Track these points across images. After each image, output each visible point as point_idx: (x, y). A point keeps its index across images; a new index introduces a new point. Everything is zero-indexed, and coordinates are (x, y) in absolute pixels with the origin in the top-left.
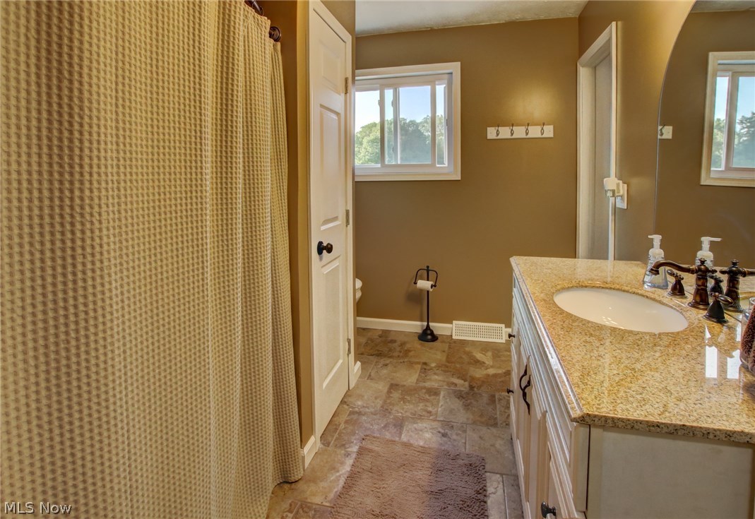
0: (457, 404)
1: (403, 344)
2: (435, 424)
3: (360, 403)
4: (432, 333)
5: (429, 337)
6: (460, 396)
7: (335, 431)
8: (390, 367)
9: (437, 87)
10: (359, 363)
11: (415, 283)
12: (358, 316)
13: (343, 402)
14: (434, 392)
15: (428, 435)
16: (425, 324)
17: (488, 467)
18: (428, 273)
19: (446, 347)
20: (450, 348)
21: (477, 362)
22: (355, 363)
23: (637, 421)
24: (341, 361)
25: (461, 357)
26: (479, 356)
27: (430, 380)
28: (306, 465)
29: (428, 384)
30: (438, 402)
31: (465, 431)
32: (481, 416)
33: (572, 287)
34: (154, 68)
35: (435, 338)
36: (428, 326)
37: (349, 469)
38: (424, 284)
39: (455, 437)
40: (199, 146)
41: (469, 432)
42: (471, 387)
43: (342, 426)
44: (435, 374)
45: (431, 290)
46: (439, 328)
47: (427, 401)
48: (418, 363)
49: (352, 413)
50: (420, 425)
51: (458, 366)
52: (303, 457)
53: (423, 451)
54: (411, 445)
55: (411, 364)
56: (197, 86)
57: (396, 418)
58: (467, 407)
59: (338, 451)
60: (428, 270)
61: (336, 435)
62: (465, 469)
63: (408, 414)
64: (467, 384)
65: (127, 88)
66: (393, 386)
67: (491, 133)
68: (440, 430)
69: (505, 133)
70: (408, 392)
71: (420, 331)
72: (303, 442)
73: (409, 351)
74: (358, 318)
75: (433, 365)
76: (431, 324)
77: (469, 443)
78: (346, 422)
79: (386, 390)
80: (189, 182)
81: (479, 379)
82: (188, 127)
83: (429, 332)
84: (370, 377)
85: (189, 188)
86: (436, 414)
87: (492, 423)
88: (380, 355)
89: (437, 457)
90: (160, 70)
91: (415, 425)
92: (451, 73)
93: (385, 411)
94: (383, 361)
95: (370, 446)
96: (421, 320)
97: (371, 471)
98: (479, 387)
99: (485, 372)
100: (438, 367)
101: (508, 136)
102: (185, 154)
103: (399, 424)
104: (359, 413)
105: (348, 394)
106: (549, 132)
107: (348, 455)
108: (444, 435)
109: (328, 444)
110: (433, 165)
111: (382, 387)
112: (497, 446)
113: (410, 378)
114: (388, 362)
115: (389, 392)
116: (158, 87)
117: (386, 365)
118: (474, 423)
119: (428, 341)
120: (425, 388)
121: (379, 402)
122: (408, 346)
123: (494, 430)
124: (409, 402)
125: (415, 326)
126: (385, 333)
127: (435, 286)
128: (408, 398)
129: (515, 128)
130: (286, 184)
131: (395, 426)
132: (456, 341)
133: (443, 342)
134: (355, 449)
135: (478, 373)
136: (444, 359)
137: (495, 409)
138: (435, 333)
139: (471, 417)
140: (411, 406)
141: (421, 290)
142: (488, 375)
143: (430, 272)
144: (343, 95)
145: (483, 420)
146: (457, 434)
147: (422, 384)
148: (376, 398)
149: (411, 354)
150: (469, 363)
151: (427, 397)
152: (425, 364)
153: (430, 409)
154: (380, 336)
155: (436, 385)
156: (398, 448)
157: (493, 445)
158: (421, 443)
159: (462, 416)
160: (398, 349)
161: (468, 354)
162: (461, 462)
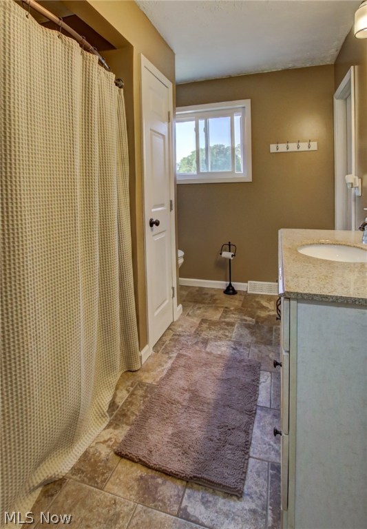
0: (246, 332)
1: (212, 296)
2: (230, 343)
3: (180, 329)
4: (233, 289)
5: (231, 291)
6: (248, 327)
7: (163, 344)
8: (202, 310)
9: (235, 117)
10: (181, 305)
11: (221, 254)
12: (180, 277)
13: (169, 329)
14: (232, 324)
15: (224, 349)
16: (228, 283)
17: (262, 368)
18: (229, 246)
19: (242, 298)
20: (245, 298)
21: (263, 308)
22: (178, 305)
23: (315, 295)
24: (167, 301)
25: (252, 305)
26: (265, 303)
27: (229, 317)
28: (143, 362)
29: (227, 320)
30: (233, 330)
31: (249, 347)
32: (262, 339)
33: (313, 244)
34: (47, 104)
35: (235, 292)
36: (230, 284)
37: (170, 365)
38: (227, 255)
39: (242, 350)
40: (72, 149)
41: (252, 348)
42: (257, 322)
43: (168, 342)
44: (233, 314)
45: (232, 258)
46: (238, 286)
47: (226, 329)
48: (222, 307)
49: (174, 335)
50: (220, 343)
51: (249, 309)
52: (141, 357)
53: (220, 357)
54: (212, 353)
55: (217, 308)
56: (71, 114)
57: (204, 339)
58: (252, 334)
59: (164, 355)
60: (230, 245)
61: (163, 347)
62: (246, 368)
63: (212, 337)
64: (254, 320)
65: (33, 115)
66: (204, 321)
67: (273, 148)
68: (233, 346)
69: (282, 148)
70: (212, 324)
71: (225, 288)
72: (141, 348)
73: (216, 300)
74: (180, 279)
75: (232, 309)
76: (233, 283)
77: (251, 354)
78: (170, 340)
79: (198, 322)
80: (67, 169)
81: (263, 318)
82: (66, 137)
83: (231, 288)
84: (188, 315)
85: (67, 173)
86: (231, 337)
87: (269, 343)
88: (196, 302)
89: (229, 361)
90: (50, 105)
91: (216, 343)
92: (244, 107)
93: (197, 333)
94: (198, 306)
95: (184, 353)
96: (226, 281)
97: (184, 366)
98: (262, 323)
99: (268, 313)
100: (235, 310)
101: (285, 150)
102: (64, 153)
103: (205, 342)
104: (180, 335)
105: (173, 324)
106: (314, 146)
107: (170, 358)
108: (235, 349)
109: (158, 352)
110: (233, 172)
111: (196, 321)
112: (270, 356)
113: (216, 316)
114: (201, 306)
115: (200, 324)
116: (49, 114)
117: (200, 308)
118: (256, 342)
119: (230, 294)
120: (224, 322)
121: (193, 330)
122: (216, 297)
123: (269, 347)
124: (213, 330)
125: (221, 285)
126: (200, 289)
127: (234, 256)
128: (213, 328)
129: (289, 144)
130: (128, 180)
131: (202, 343)
132: (250, 295)
133: (241, 295)
134: (175, 355)
135: (263, 314)
136: (240, 305)
137: (272, 335)
138: (236, 289)
139: (255, 339)
140: (214, 332)
141: (225, 259)
142: (270, 315)
143: (231, 247)
144: (167, 123)
145: (263, 341)
146: (244, 349)
147: (223, 320)
148: (191, 327)
149: (218, 301)
150: (258, 308)
151: (226, 327)
152: (226, 308)
153: (227, 334)
154: (197, 291)
155: (232, 320)
156: (204, 355)
157: (268, 356)
158: (219, 353)
159: (248, 339)
160: (209, 299)
161: (258, 303)
162: (244, 364)
